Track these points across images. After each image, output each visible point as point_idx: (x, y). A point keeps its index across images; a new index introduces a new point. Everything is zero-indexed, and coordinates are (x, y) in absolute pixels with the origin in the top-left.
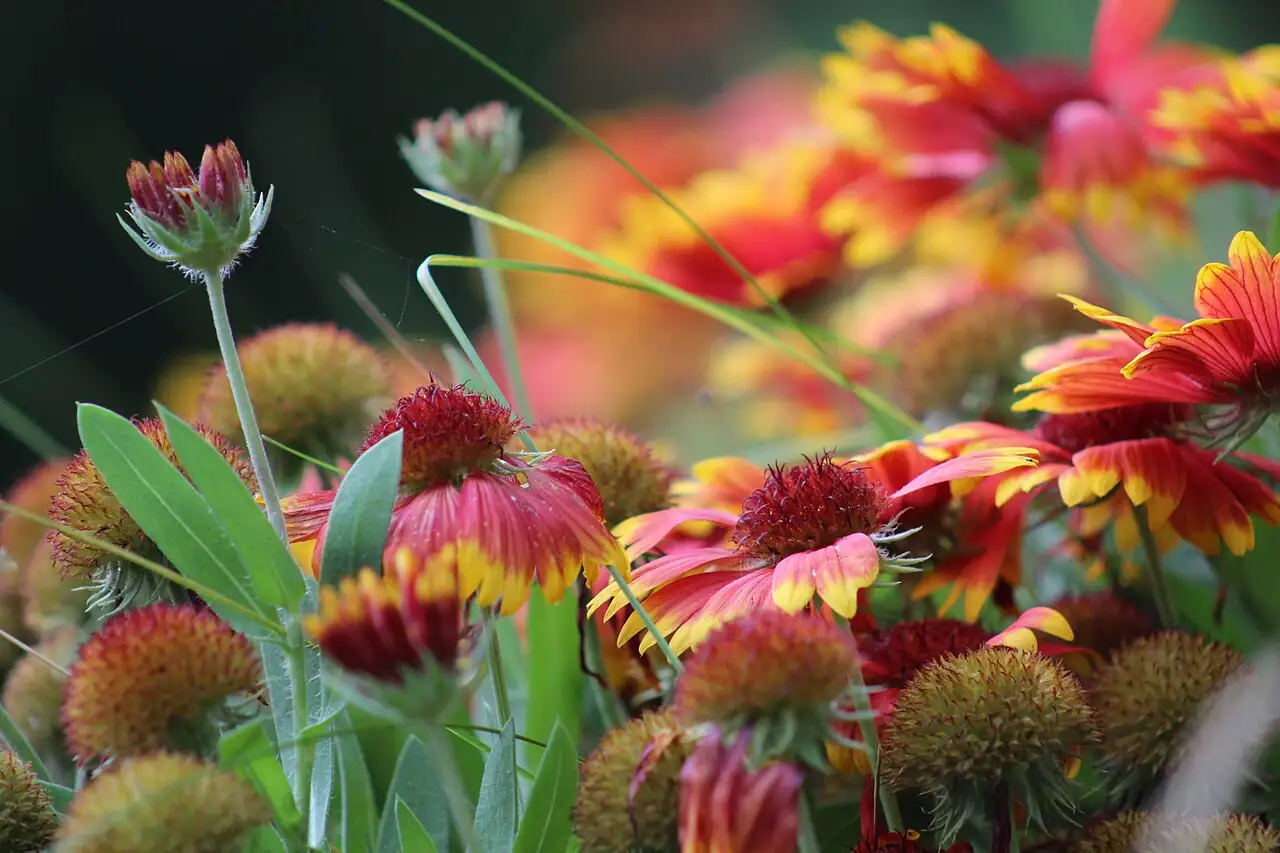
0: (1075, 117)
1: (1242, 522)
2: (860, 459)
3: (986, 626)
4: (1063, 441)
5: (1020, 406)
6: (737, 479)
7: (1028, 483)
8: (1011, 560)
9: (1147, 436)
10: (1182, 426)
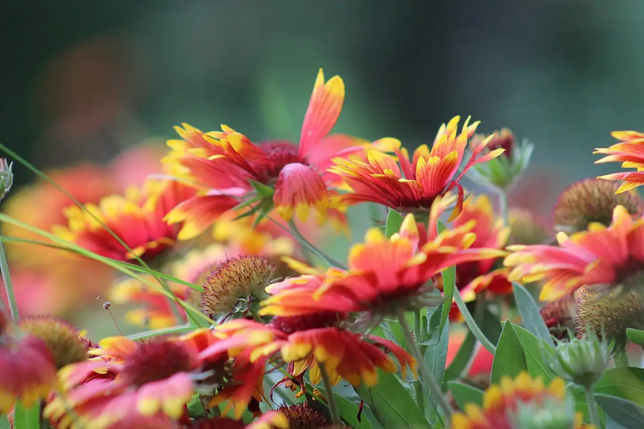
0: (290, 169)
1: (371, 370)
2: (183, 338)
3: (245, 421)
4: (284, 329)
5: (263, 312)
6: (122, 348)
7: (267, 350)
8: (258, 388)
9: (325, 327)
10: (343, 323)
